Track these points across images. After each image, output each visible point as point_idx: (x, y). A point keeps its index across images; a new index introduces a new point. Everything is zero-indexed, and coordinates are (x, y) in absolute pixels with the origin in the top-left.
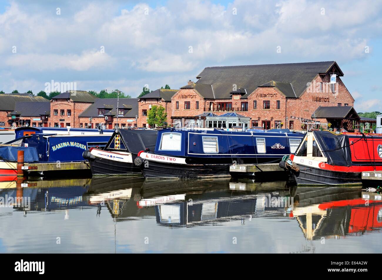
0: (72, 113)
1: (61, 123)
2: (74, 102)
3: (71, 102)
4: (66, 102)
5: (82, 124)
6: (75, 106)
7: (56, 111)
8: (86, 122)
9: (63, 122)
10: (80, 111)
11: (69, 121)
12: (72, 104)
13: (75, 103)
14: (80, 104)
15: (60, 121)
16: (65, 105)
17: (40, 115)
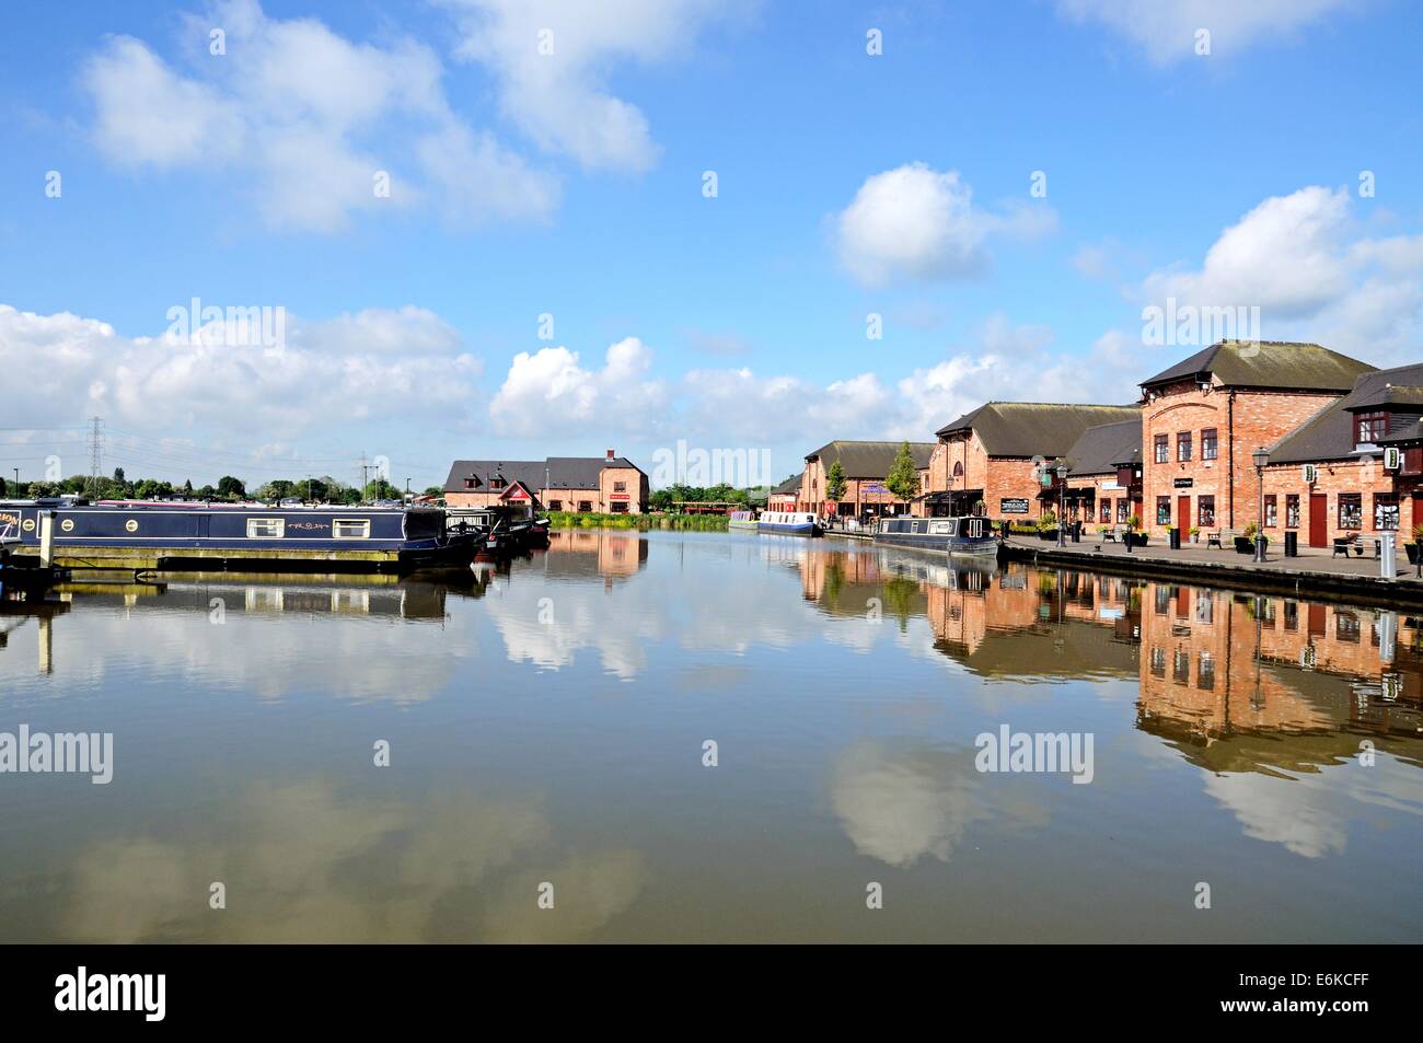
0: (1223, 443)
1: (1180, 497)
2: (1226, 387)
3: (1217, 389)
4: (1194, 396)
5: (1272, 499)
6: (1234, 406)
7: (1162, 440)
8: (1293, 491)
9: (1188, 492)
10: (1269, 432)
11: (1211, 488)
12: (1221, 400)
13: (1234, 394)
14: (1265, 400)
15: (1176, 486)
16: (1194, 409)
17: (1114, 465)
